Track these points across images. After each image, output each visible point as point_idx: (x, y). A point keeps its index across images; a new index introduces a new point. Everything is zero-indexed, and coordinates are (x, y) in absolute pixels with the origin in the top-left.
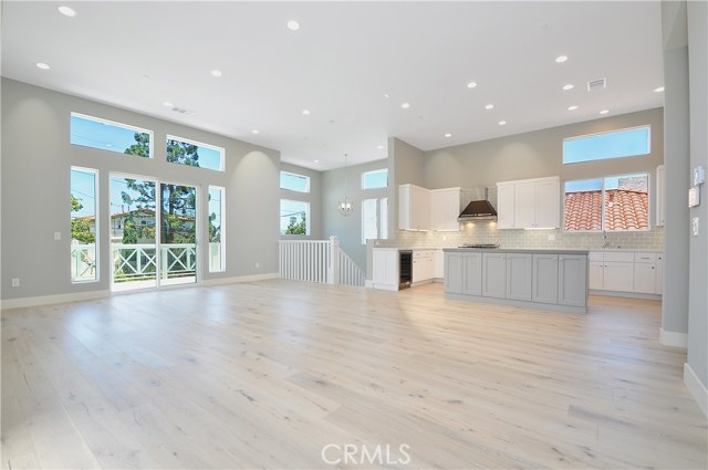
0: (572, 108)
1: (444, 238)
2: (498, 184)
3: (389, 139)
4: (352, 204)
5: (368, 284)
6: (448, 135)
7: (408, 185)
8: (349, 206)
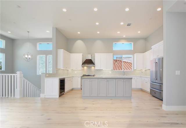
0: (119, 32)
1: (76, 72)
2: (95, 54)
3: (53, 28)
4: (32, 56)
5: (42, 96)
6: (79, 33)
7: (63, 50)
8: (30, 57)
